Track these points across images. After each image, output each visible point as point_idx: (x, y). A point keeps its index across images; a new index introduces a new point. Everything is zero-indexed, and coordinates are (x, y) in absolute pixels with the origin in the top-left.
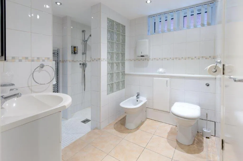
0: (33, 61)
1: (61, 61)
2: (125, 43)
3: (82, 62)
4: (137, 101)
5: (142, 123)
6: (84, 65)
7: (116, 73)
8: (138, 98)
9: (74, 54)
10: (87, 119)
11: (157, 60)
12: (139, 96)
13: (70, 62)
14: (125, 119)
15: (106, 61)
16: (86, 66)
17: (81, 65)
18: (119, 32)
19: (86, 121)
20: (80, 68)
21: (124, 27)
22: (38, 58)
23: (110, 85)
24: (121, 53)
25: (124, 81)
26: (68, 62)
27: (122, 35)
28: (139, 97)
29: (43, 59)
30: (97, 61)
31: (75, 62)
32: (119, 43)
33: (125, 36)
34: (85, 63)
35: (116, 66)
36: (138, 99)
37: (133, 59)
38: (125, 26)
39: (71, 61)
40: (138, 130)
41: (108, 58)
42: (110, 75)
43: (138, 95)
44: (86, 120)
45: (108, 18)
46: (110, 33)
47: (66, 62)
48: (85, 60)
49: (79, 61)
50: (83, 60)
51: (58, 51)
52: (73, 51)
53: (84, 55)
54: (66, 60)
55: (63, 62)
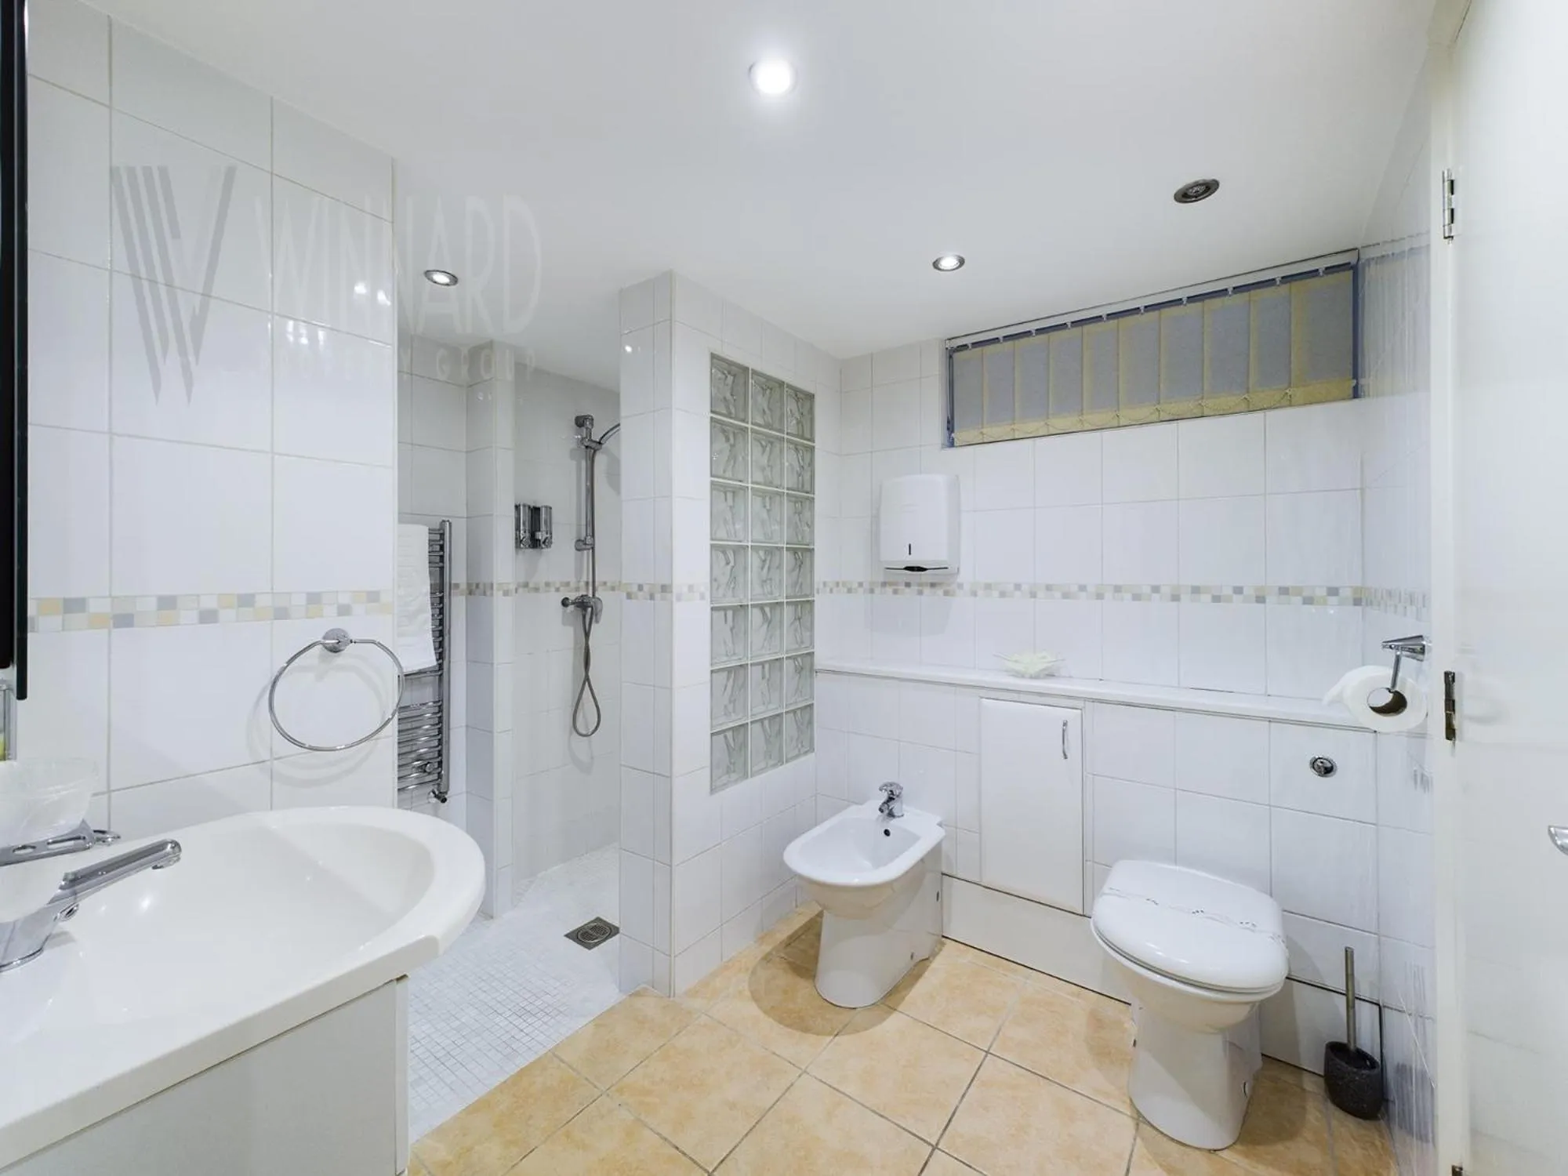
0: (282, 614)
1: (457, 586)
2: (812, 491)
3: (577, 589)
4: (887, 833)
5: (918, 968)
6: (584, 608)
7: (762, 664)
8: (891, 815)
9: (531, 550)
10: (598, 919)
11: (1003, 594)
12: (895, 806)
13: (506, 593)
14: (818, 936)
15: (702, 597)
16: (595, 614)
17: (571, 608)
18: (781, 431)
19: (592, 934)
20: (564, 624)
21: (805, 399)
22: (314, 599)
23: (726, 737)
24: (788, 549)
25: (811, 706)
26: (498, 595)
27: (796, 445)
28: (896, 812)
29: (344, 599)
30: (652, 597)
31: (537, 590)
32: (781, 495)
33: (812, 449)
34: (591, 595)
35: (765, 626)
36: (894, 821)
37: (861, 584)
38: (811, 397)
39: (512, 587)
40: (890, 1014)
41: (713, 580)
42: (728, 679)
43: (890, 799)
44: (593, 928)
45: (713, 356)
46: (728, 440)
47: (485, 594)
48: (588, 578)
49: (558, 585)
50: (579, 582)
51: (442, 535)
52: (528, 535)
53: (585, 552)
54: (484, 585)
55: (470, 593)
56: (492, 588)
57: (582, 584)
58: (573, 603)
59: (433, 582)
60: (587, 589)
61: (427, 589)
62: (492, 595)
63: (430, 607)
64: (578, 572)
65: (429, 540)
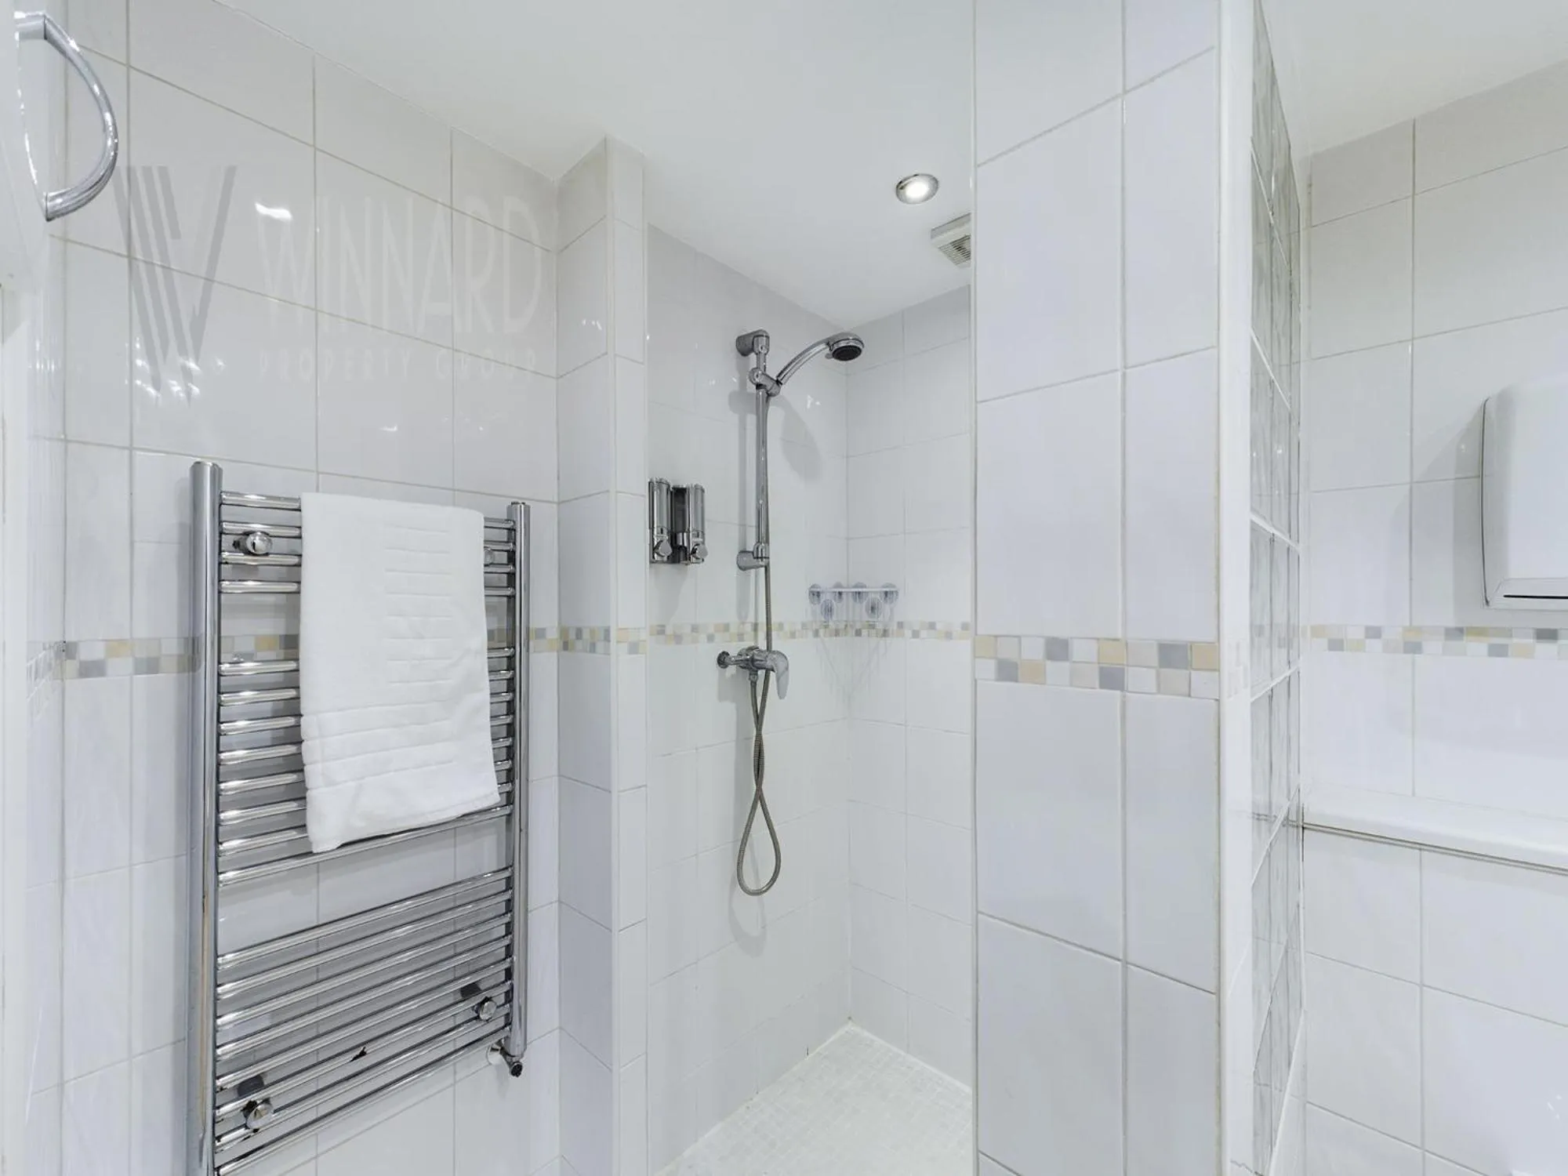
1: (541, 633)
3: (741, 637)
6: (753, 671)
9: (672, 568)
13: (634, 648)
16: (772, 681)
17: (732, 670)
20: (722, 697)
26: (618, 651)
31: (678, 638)
34: (763, 646)
39: (642, 635)
47: (593, 648)
48: (756, 618)
49: (711, 630)
50: (743, 623)
51: (512, 531)
52: (666, 537)
53: (753, 571)
54: (592, 632)
55: (566, 646)
56: (607, 638)
57: (749, 628)
58: (737, 662)
59: (495, 626)
60: (756, 637)
61: (480, 641)
62: (607, 653)
63: (486, 677)
64: (742, 603)
65: (486, 541)
